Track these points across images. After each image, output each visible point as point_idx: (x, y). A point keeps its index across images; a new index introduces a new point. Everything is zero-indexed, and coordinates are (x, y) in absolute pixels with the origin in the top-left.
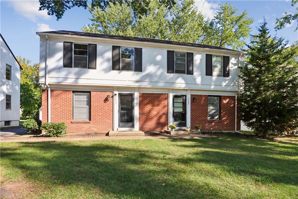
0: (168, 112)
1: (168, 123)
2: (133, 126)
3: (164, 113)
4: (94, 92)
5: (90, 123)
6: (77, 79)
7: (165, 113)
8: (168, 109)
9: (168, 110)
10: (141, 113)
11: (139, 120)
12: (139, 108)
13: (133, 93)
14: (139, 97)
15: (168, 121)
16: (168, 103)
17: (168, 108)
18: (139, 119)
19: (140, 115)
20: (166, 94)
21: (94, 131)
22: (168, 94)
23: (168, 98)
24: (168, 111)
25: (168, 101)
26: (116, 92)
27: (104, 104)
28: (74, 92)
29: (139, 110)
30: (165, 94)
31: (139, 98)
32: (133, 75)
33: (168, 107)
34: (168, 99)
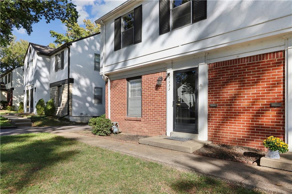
0: (284, 101)
1: (284, 132)
2: (195, 131)
3: (270, 105)
4: (145, 76)
5: (141, 121)
6: (126, 61)
7: (273, 105)
8: (284, 92)
9: (284, 95)
10: (212, 105)
11: (208, 119)
12: (209, 96)
13: (197, 66)
14: (209, 72)
15: (284, 126)
16: (284, 77)
17: (284, 89)
18: (208, 117)
19: (210, 109)
20: (277, 52)
21: (145, 132)
22: (284, 51)
23: (284, 62)
24: (284, 98)
25: (284, 71)
26: (171, 71)
27: (156, 91)
28: (128, 79)
29: (208, 98)
30: (274, 53)
31: (209, 75)
32: (190, 31)
33: (284, 86)
34: (284, 65)
